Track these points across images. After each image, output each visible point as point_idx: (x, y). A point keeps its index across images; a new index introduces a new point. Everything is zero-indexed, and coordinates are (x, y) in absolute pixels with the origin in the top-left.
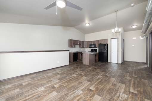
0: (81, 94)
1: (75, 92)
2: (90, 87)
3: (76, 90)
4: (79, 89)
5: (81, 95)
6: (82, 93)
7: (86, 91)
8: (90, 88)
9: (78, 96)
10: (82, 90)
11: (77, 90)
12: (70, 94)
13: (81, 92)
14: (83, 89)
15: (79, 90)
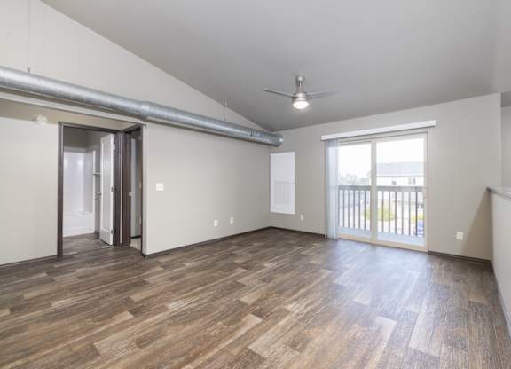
0: (291, 303)
1: (307, 306)
2: (258, 325)
3: (307, 313)
4: (298, 315)
5: (287, 301)
6: (287, 304)
7: (274, 310)
8: (258, 320)
9: (297, 299)
10: (288, 312)
11: (305, 311)
12: (319, 302)
13: (290, 307)
14: (285, 316)
15: (297, 312)
